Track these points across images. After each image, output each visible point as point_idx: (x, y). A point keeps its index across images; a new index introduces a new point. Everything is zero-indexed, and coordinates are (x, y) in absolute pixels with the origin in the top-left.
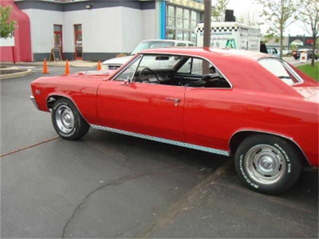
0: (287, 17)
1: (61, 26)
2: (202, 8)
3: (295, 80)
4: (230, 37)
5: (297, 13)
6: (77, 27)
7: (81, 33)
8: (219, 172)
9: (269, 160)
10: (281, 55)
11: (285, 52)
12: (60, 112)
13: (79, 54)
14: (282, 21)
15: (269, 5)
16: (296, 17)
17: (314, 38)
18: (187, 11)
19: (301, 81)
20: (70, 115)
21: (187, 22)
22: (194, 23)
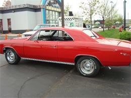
0: (93, 13)
1: (2, 20)
2: (60, 10)
3: (96, 37)
4: (71, 22)
5: (96, 12)
6: (9, 20)
7: (10, 22)
8: (71, 72)
9: (89, 65)
10: (91, 28)
11: (93, 27)
12: (8, 54)
13: (10, 31)
14: (91, 15)
15: (86, 9)
16: (96, 13)
17: (104, 21)
18: (54, 12)
19: (98, 37)
20: (13, 55)
21: (54, 17)
22: (57, 17)
